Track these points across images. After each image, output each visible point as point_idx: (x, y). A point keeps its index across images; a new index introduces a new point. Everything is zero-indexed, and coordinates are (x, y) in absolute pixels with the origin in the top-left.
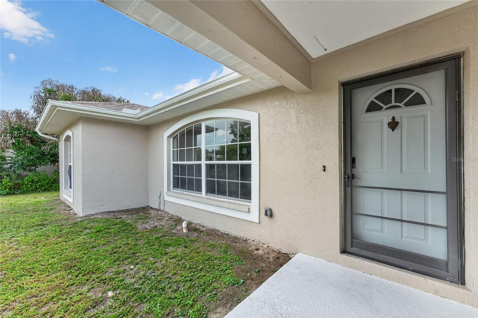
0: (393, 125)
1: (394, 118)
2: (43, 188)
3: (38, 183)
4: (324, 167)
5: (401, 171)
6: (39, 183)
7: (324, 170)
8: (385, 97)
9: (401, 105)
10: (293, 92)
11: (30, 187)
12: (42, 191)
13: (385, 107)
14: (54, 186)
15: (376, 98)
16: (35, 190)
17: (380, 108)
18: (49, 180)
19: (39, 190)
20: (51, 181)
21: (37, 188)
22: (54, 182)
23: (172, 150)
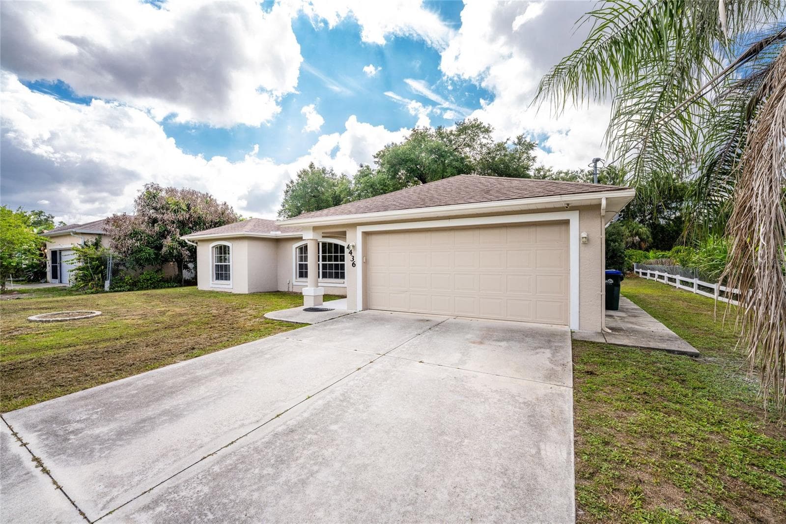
2: (153, 286)
6: (150, 282)
11: (143, 284)
12: (152, 289)
14: (160, 284)
16: (146, 288)
20: (159, 279)
21: (148, 286)
22: (160, 281)
23: (298, 255)
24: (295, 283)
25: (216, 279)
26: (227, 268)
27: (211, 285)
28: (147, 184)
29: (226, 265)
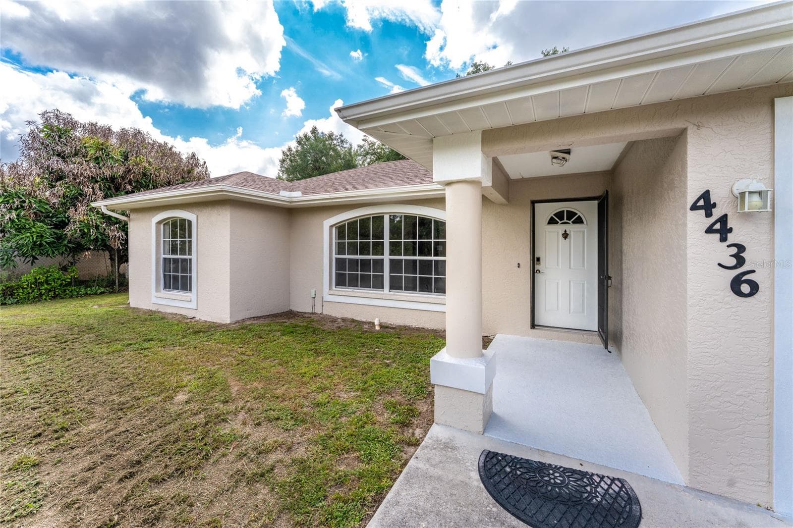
0: (566, 235)
1: (565, 231)
2: (51, 294)
3: (44, 286)
4: (519, 264)
5: (570, 268)
6: (46, 286)
7: (519, 267)
8: (560, 215)
9: (570, 222)
10: (492, 202)
11: (30, 292)
12: (50, 299)
13: (560, 222)
14: (69, 290)
15: (554, 215)
16: (38, 299)
17: (557, 223)
18: (63, 280)
19: (44, 297)
20: (66, 282)
21: (41, 295)
22: (69, 284)
23: (334, 241)
24: (328, 298)
25: (165, 287)
26: (186, 265)
27: (154, 300)
28: (46, 112)
29: (186, 260)
